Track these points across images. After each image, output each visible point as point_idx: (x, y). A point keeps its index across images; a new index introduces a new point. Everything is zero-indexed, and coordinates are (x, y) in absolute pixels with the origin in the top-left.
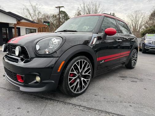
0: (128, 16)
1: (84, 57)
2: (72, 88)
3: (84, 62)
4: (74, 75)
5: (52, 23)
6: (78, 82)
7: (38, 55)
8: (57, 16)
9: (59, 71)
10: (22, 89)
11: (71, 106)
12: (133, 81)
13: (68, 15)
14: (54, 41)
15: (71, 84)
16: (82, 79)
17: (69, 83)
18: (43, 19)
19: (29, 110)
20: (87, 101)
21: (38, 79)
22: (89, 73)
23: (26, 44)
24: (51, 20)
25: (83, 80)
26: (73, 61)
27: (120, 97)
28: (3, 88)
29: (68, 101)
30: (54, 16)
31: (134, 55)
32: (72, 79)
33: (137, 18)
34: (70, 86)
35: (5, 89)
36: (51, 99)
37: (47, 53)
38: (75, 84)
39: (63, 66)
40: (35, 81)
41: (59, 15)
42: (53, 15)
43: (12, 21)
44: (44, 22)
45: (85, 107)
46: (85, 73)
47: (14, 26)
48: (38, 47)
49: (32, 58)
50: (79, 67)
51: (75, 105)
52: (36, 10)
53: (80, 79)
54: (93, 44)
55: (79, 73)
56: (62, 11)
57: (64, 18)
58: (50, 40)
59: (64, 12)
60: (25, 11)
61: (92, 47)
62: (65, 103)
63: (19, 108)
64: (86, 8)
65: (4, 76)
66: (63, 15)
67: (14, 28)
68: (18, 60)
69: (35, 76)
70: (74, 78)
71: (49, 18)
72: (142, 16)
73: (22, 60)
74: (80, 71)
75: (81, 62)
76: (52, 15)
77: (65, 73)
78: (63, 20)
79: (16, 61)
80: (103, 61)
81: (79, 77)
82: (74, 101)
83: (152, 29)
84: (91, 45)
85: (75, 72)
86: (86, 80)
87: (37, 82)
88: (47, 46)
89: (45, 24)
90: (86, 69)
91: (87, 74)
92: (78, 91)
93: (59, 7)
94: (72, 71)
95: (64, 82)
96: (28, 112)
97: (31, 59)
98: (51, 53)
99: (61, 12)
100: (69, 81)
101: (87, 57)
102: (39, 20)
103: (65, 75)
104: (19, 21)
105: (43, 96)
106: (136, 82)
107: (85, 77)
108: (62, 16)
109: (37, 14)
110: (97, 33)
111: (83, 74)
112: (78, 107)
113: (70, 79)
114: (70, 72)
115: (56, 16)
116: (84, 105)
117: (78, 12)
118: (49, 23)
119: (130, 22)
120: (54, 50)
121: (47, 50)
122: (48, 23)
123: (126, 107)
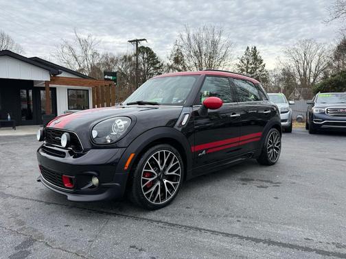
0: (288, 53)
1: (168, 146)
2: (148, 195)
3: (167, 153)
4: (152, 175)
5: (123, 73)
6: (158, 186)
7: (95, 145)
8: (133, 59)
9: (126, 168)
10: (70, 197)
11: (145, 222)
12: (262, 187)
13: (157, 55)
14: (118, 125)
15: (146, 189)
16: (165, 181)
17: (142, 187)
18: (103, 64)
19: (83, 228)
20: (173, 215)
21: (95, 181)
22: (178, 172)
23: (76, 129)
24: (120, 67)
25: (167, 183)
26: (148, 152)
27: (228, 209)
28: (38, 201)
29: (142, 216)
30: (126, 59)
31: (272, 138)
32: (148, 180)
33: (308, 56)
34: (145, 191)
35: (42, 201)
36: (115, 214)
37: (109, 141)
38: (153, 189)
39: (131, 161)
40: (90, 185)
41: (136, 55)
42: (125, 57)
43: (40, 76)
44: (106, 73)
45: (166, 223)
46: (169, 172)
47: (44, 86)
48: (95, 134)
49: (86, 150)
50: (159, 162)
51: (152, 221)
52: (88, 48)
53: (162, 182)
54: (183, 124)
55: (158, 171)
56: (143, 47)
57: (148, 62)
58: (113, 122)
59: (148, 50)
60: (66, 50)
61: (180, 129)
62: (137, 219)
63: (67, 226)
64: (192, 41)
65: (39, 181)
66: (145, 56)
67: (43, 89)
68: (64, 153)
69: (91, 177)
70: (150, 180)
71: (116, 63)
72: (319, 51)
73: (71, 153)
74: (161, 169)
75: (162, 153)
76: (122, 57)
77: (136, 171)
78: (146, 65)
79: (62, 155)
80: (204, 152)
81: (159, 178)
82: (152, 215)
83: (336, 81)
84: (179, 127)
85: (152, 171)
86: (171, 183)
87: (93, 186)
88: (109, 131)
89: (106, 77)
90: (171, 165)
91: (173, 173)
92: (158, 200)
93: (137, 41)
94: (148, 167)
95: (134, 185)
96: (81, 230)
97: (84, 152)
98: (115, 141)
99: (141, 50)
100: (143, 184)
101: (173, 146)
102: (95, 69)
103: (135, 175)
104: (55, 75)
105: (102, 210)
106: (266, 187)
107: (170, 178)
108: (143, 58)
109: (90, 57)
110: (192, 106)
111: (167, 173)
112: (155, 223)
113: (145, 181)
114: (144, 170)
115: (130, 59)
116: (166, 221)
117: (176, 49)
118: (116, 76)
119: (293, 64)
120: (119, 137)
121: (107, 137)
122: (114, 74)
123: (230, 222)
